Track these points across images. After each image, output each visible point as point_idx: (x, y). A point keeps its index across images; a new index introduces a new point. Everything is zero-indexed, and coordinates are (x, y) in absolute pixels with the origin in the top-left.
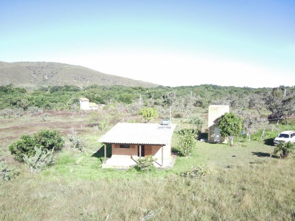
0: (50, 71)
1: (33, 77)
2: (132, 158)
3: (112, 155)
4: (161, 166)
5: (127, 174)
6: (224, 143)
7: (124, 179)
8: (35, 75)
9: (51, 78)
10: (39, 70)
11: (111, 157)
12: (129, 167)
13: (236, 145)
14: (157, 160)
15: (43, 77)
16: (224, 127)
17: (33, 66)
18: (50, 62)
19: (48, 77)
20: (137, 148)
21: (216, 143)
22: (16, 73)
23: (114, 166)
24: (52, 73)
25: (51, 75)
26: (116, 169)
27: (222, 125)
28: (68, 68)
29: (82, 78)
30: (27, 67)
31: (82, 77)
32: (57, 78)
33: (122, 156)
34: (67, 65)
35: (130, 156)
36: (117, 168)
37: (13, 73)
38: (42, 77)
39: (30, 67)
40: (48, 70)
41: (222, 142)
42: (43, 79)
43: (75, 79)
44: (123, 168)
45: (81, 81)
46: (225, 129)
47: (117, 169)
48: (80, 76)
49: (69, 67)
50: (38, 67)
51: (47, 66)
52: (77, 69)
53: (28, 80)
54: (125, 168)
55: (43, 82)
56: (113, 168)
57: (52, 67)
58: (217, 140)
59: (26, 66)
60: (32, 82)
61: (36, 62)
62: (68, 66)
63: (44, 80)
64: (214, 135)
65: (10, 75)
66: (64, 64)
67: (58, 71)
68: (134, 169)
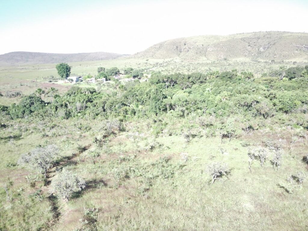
0: (267, 42)
1: (247, 50)
8: (249, 47)
9: (267, 50)
10: (254, 42)
15: (259, 49)
17: (248, 38)
18: (267, 31)
19: (264, 48)
22: (231, 46)
24: (269, 43)
25: (267, 46)
28: (289, 36)
29: (306, 48)
30: (241, 39)
31: (306, 46)
32: (274, 49)
34: (288, 32)
37: (227, 47)
38: (257, 49)
39: (245, 38)
40: (264, 40)
42: (257, 51)
43: (297, 50)
45: (305, 52)
48: (304, 45)
49: (291, 36)
50: (253, 39)
51: (264, 36)
52: (301, 36)
53: (242, 54)
55: (258, 54)
57: (269, 36)
59: (241, 37)
60: (246, 56)
61: (252, 32)
62: (289, 34)
63: (259, 52)
65: (225, 49)
66: (284, 32)
67: (276, 41)
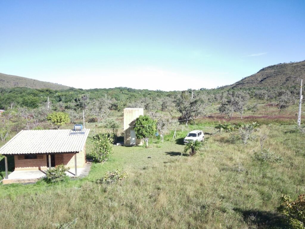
2: (40, 169)
3: (15, 168)
4: (74, 175)
5: (35, 188)
6: (139, 145)
7: (31, 194)
11: (14, 171)
12: (37, 180)
13: (151, 146)
14: (69, 169)
16: (140, 129)
20: (46, 158)
21: (132, 146)
23: (19, 181)
26: (21, 183)
27: (137, 128)
33: (27, 168)
35: (38, 168)
36: (22, 182)
41: (138, 145)
44: (30, 182)
46: (140, 132)
47: (22, 184)
54: (31, 181)
56: (18, 182)
58: (133, 143)
64: (130, 138)
68: (43, 182)
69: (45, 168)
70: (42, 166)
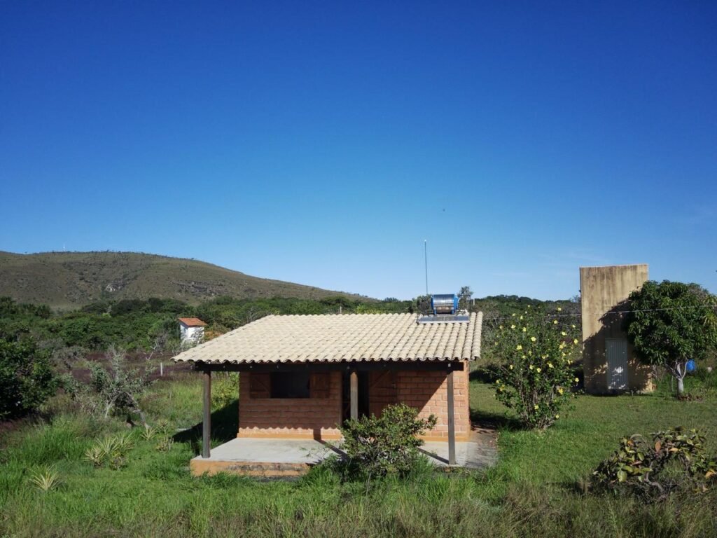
0: (121, 274)
1: (78, 288)
2: (317, 437)
3: (240, 429)
4: (446, 462)
5: (298, 494)
6: (644, 392)
7: (276, 514)
8: (83, 283)
9: (121, 289)
10: (93, 271)
11: (235, 437)
12: (309, 468)
15: (103, 288)
17: (80, 263)
18: (122, 251)
19: (115, 286)
20: (339, 397)
21: (615, 393)
22: (37, 279)
23: (243, 468)
24: (124, 277)
25: (121, 281)
26: (251, 477)
27: (642, 324)
28: (163, 264)
29: (196, 287)
30: (64, 264)
31: (196, 285)
32: (136, 288)
33: (278, 430)
34: (163, 257)
35: (311, 432)
36: (256, 473)
37: (29, 279)
38: (100, 287)
39: (72, 263)
40: (115, 270)
41: (638, 392)
42: (101, 291)
43: (180, 291)
44: (280, 474)
45: (195, 297)
46: (657, 335)
47: (254, 478)
48: (193, 283)
49: (168, 263)
50: (91, 265)
51: (114, 262)
52: (186, 266)
53: (66, 296)
54: (287, 473)
55: (102, 299)
56: (240, 473)
57: (125, 262)
58: (619, 384)
59: (62, 261)
60: (74, 301)
61: (88, 251)
62: (165, 261)
63: (105, 294)
64: (606, 366)
65: (23, 284)
66: (155, 256)
67: (138, 273)
68: (332, 476)
69: (334, 435)
70: (326, 428)
